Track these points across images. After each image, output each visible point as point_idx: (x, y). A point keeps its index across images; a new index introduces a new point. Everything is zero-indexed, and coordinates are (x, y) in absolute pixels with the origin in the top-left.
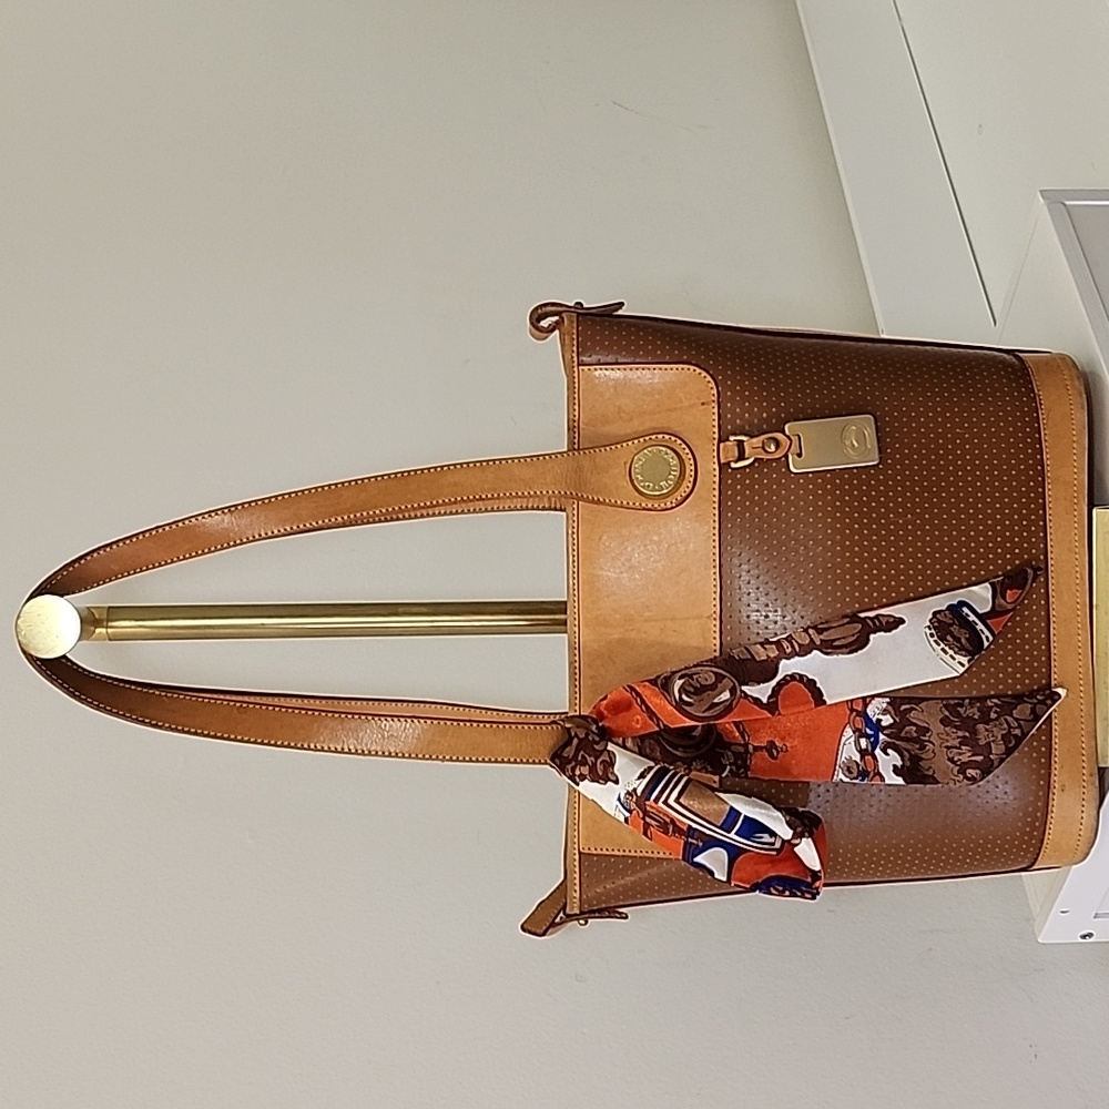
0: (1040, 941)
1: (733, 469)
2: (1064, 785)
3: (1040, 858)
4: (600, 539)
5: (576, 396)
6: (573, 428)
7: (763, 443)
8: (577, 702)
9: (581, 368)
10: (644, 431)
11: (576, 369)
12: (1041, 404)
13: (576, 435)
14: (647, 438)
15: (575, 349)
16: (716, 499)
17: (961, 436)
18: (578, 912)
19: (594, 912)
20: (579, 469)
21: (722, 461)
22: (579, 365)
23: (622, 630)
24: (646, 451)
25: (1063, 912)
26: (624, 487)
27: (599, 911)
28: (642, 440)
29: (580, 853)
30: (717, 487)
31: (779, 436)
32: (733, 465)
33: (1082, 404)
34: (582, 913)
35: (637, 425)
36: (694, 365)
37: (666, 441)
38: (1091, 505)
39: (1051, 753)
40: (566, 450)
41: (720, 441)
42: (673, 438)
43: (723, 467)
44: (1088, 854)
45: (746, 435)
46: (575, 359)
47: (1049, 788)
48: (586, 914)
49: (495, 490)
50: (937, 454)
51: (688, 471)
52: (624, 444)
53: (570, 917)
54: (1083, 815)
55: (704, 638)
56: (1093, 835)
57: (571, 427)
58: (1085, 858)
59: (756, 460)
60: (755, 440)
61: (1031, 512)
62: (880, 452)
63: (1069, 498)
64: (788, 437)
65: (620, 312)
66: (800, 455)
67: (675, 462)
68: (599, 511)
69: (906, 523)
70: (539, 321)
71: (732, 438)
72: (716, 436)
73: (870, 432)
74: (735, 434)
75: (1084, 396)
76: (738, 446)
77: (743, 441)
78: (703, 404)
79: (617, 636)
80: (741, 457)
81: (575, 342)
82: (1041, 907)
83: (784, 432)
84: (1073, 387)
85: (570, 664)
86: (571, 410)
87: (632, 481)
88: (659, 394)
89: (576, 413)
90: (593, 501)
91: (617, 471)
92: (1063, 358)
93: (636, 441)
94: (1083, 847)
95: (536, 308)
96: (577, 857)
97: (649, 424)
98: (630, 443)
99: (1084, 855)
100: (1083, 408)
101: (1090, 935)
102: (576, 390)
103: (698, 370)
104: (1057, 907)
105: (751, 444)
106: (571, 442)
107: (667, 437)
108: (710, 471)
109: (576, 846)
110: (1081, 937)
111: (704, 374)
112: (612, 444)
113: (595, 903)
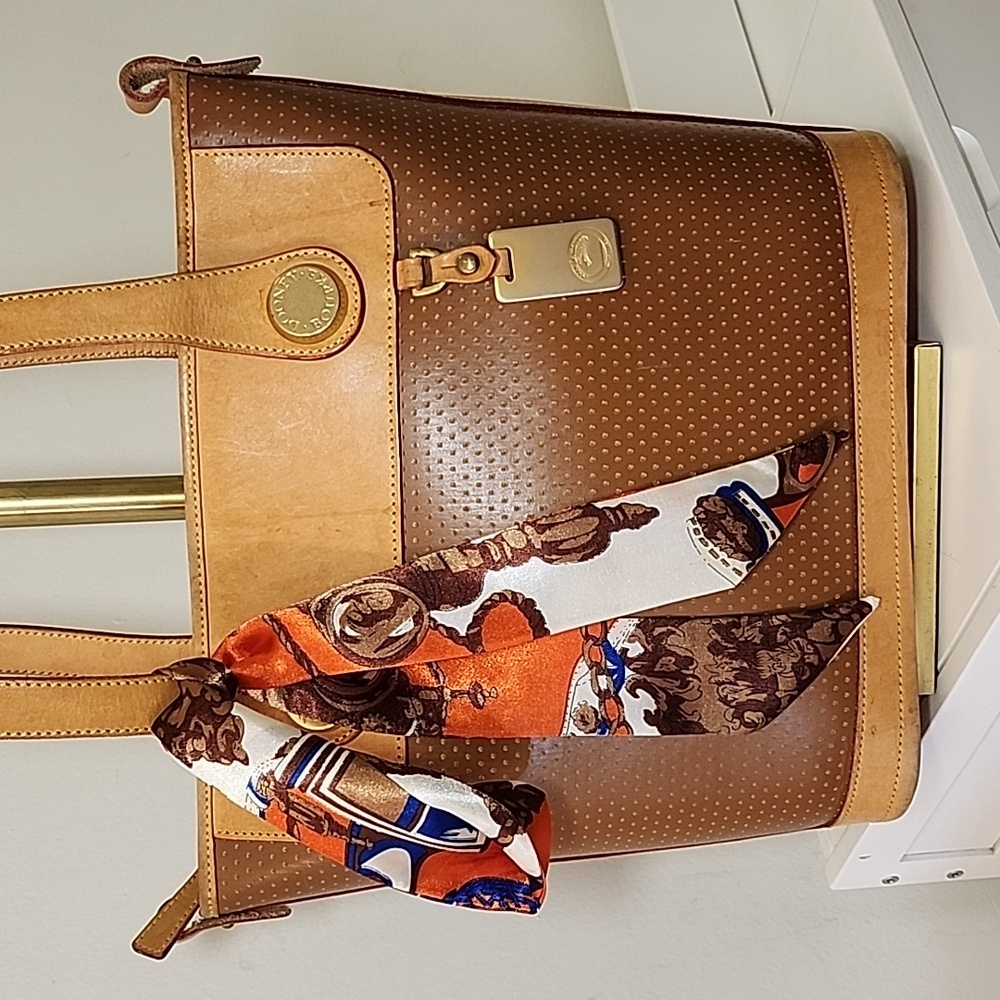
0: (832, 888)
1: (414, 298)
2: (874, 727)
3: (840, 818)
4: (228, 400)
5: (188, 193)
6: (185, 238)
7: (458, 261)
8: (204, 631)
9: (193, 151)
10: (286, 244)
11: (187, 154)
12: (845, 202)
13: (190, 251)
14: (292, 254)
15: (185, 124)
16: (393, 342)
17: (735, 248)
18: (217, 916)
19: (238, 913)
20: (191, 302)
21: (400, 288)
22: (191, 148)
23: (264, 530)
24: (289, 274)
25: (862, 858)
26: (260, 326)
27: (246, 912)
28: (284, 257)
29: (214, 838)
30: (394, 325)
31: (479, 250)
32: (416, 293)
33: (901, 200)
34: (222, 916)
35: (277, 236)
36: (357, 147)
37: (319, 259)
38: (913, 340)
39: (857, 684)
40: (176, 272)
41: (396, 259)
42: (330, 255)
43: (401, 296)
44: (904, 812)
45: (432, 249)
46: (186, 139)
47: (855, 730)
48: (230, 915)
49: (62, 334)
50: (702, 274)
51: (351, 302)
52: (260, 264)
53: (205, 923)
54: (900, 764)
55: (380, 541)
56: (912, 790)
57: (183, 239)
58: (899, 816)
59: (447, 284)
60: (445, 257)
61: (831, 354)
62: (623, 272)
63: (883, 333)
64: (493, 252)
65: (255, 73)
66: (509, 278)
68: (225, 361)
69: (661, 373)
70: (137, 87)
71: (414, 254)
72: (392, 251)
73: (608, 244)
74: (419, 249)
75: (904, 189)
76: (422, 264)
77: (430, 258)
78: (371, 204)
79: (255, 539)
80: (427, 281)
81: (185, 115)
82: (836, 846)
83: (487, 246)
84: (888, 176)
85: (193, 579)
86: (182, 213)
87: (271, 317)
88: (308, 190)
89: (189, 218)
90: (214, 348)
91: (247, 302)
92: (874, 137)
93: (276, 259)
94: (897, 803)
95: (129, 66)
96: (211, 844)
97: (295, 233)
98: (268, 261)
99: (899, 813)
100: (901, 206)
101: (895, 879)
102: (188, 185)
103: (364, 155)
104: (857, 851)
105: (442, 263)
106: (183, 259)
107: (321, 252)
108: (382, 298)
109: (209, 829)
110: (883, 882)
111: (372, 160)
112: (242, 264)
113: (238, 904)
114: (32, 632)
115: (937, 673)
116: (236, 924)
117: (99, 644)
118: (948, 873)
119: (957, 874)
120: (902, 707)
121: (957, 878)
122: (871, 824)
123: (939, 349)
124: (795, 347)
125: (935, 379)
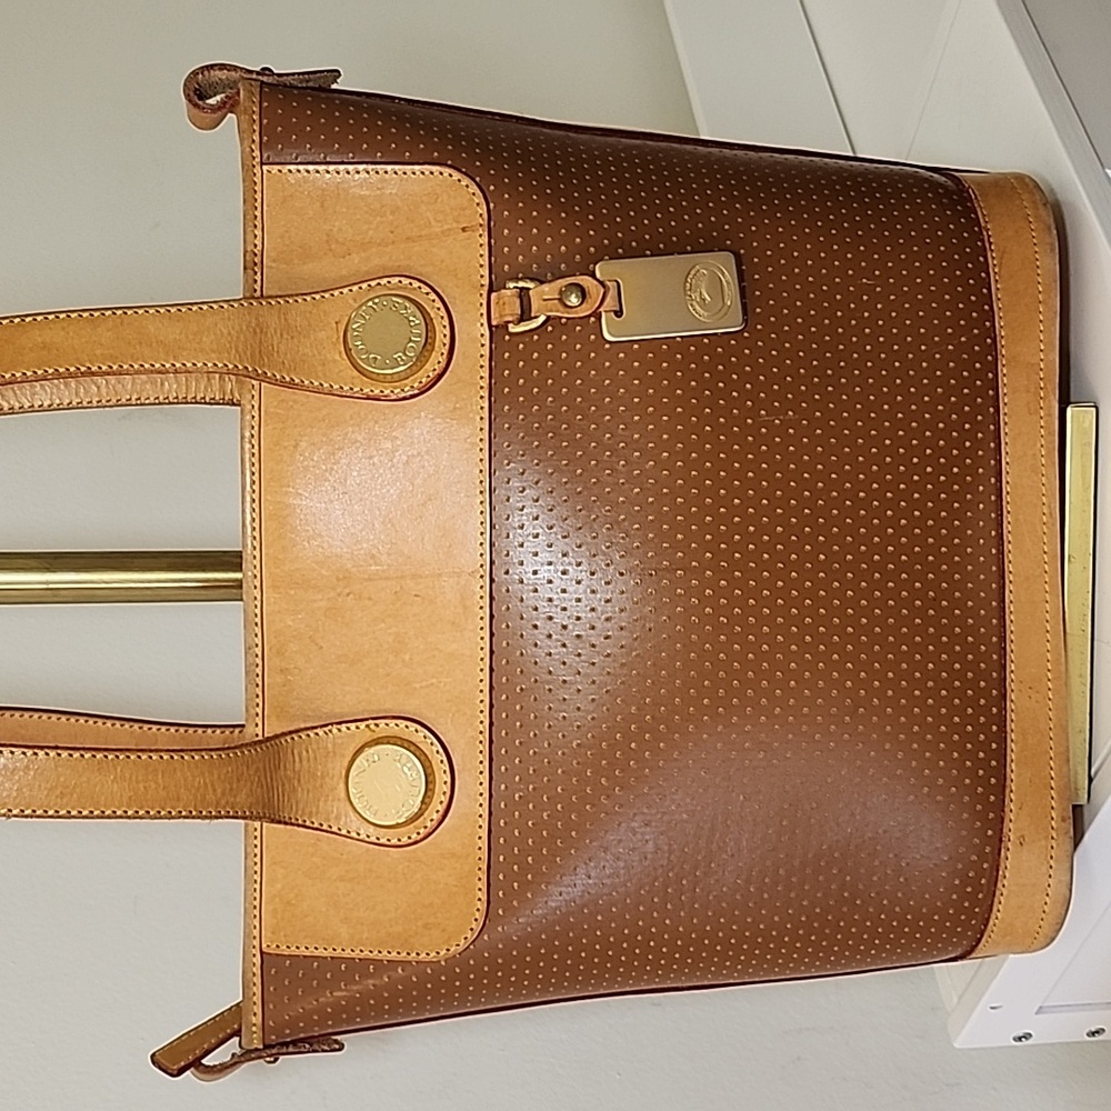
0: (956, 1045)
1: (511, 334)
2: (1023, 836)
3: (981, 945)
4: (296, 446)
5: (258, 213)
6: (252, 264)
7: (561, 293)
8: (259, 710)
9: (265, 168)
10: (367, 273)
11: (257, 170)
12: (990, 244)
13: (258, 277)
14: (373, 283)
15: (256, 137)
16: (485, 383)
17: (870, 290)
18: (261, 1047)
19: (286, 1044)
20: (260, 330)
21: (494, 323)
22: (262, 164)
23: (332, 594)
24: (370, 303)
25: (992, 1008)
26: (335, 361)
27: (294, 1043)
28: (364, 286)
29: (262, 952)
30: (487, 364)
31: (586, 281)
32: (513, 329)
33: (1052, 244)
34: (266, 1047)
35: (356, 263)
36: (450, 166)
37: (405, 288)
38: (1065, 401)
39: (1004, 787)
41: (491, 291)
42: (416, 284)
43: (498, 331)
44: (1053, 939)
45: (532, 279)
46: (256, 153)
47: (1001, 841)
48: (274, 1048)
49: (114, 359)
50: (833, 317)
51: (439, 336)
52: (336, 293)
53: (247, 1055)
54: (1050, 881)
55: (465, 607)
56: (1063, 912)
57: (250, 265)
58: (1048, 945)
59: (548, 318)
60: (546, 287)
61: (976, 410)
62: (745, 312)
63: (1033, 390)
64: (602, 283)
65: (334, 86)
66: (619, 313)
67: (419, 320)
68: (295, 402)
69: (786, 424)
70: (202, 97)
71: (511, 285)
72: (486, 281)
74: (517, 279)
75: (1055, 232)
76: (520, 297)
77: (529, 289)
78: (464, 229)
79: (322, 604)
80: (525, 315)
81: (256, 127)
82: (960, 997)
83: (593, 275)
84: (1037, 217)
85: (248, 649)
86: (250, 237)
87: (348, 351)
88: (393, 213)
89: (258, 242)
90: (283, 383)
91: (322, 335)
92: (1020, 178)
93: (355, 288)
94: (1047, 928)
95: (195, 73)
96: (257, 960)
97: (377, 261)
98: (345, 291)
99: (1048, 941)
100: (1052, 250)
101: (1027, 1036)
102: (258, 204)
103: (457, 175)
104: (986, 1001)
105: (544, 296)
106: (250, 283)
107: (406, 281)
108: (473, 336)
109: (256, 943)
110: (1014, 1039)
111: (466, 181)
112: (317, 293)
113: (288, 1031)
114: (54, 717)
115: (1091, 780)
116: (281, 1057)
117: (132, 733)
118: (1087, 1030)
119: (1097, 1032)
120: (1054, 816)
121: (1098, 1038)
122: (1012, 956)
123: (1094, 409)
124: (935, 401)
125: (1090, 444)
